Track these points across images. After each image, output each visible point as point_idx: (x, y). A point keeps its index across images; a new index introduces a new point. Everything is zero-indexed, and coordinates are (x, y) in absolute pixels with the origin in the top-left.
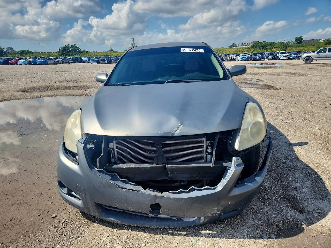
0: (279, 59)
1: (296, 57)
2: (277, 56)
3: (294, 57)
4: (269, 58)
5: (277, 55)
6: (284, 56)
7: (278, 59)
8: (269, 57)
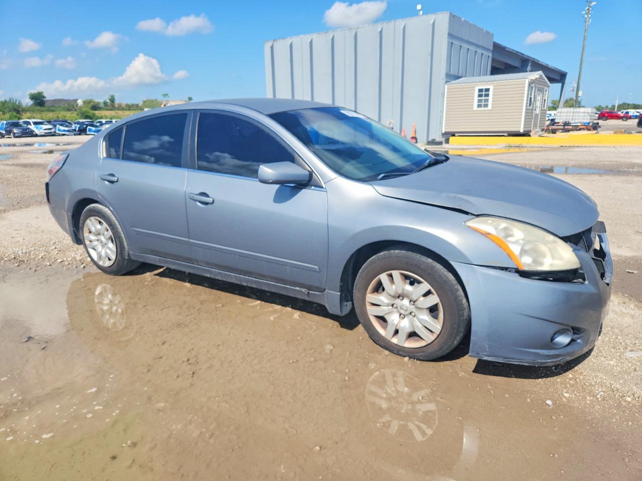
0: (36, 136)
1: (68, 131)
2: (29, 128)
3: (64, 131)
4: (14, 134)
5: (29, 126)
6: (46, 129)
7: (32, 134)
8: (15, 131)
